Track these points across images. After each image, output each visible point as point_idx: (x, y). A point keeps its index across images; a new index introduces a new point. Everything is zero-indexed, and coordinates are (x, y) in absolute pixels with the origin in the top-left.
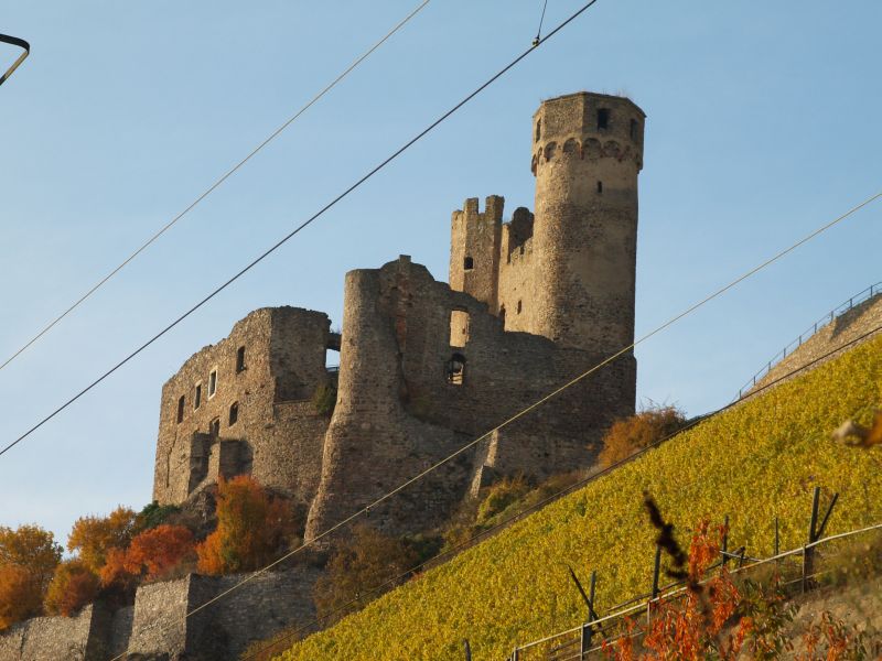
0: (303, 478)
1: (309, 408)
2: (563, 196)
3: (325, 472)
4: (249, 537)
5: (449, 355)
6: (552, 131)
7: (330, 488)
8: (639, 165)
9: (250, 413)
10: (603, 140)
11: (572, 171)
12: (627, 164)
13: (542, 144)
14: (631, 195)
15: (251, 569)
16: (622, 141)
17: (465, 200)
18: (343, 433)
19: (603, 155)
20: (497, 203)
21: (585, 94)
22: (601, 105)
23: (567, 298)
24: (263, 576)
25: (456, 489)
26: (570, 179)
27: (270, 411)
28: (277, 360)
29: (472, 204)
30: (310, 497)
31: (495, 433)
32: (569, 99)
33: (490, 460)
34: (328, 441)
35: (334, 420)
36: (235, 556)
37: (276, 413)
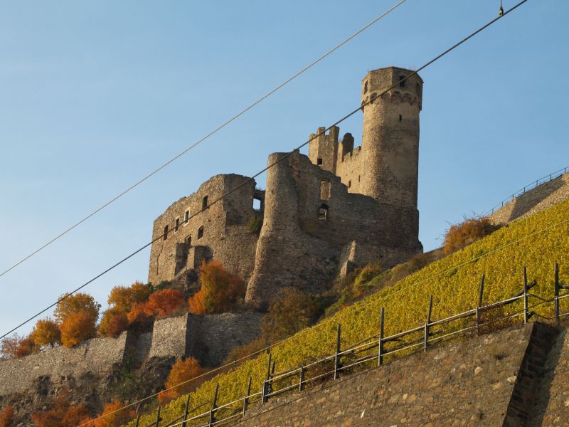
0: (243, 267)
1: (246, 229)
2: (381, 122)
3: (257, 262)
4: (220, 294)
5: (320, 204)
6: (374, 87)
7: (260, 271)
8: (420, 108)
9: (212, 231)
10: (402, 93)
11: (386, 108)
12: (415, 107)
13: (369, 94)
14: (416, 123)
15: (221, 312)
16: (413, 94)
17: (318, 128)
18: (267, 241)
19: (402, 101)
20: (336, 130)
21: (393, 68)
22: (401, 74)
23: (382, 176)
24: (229, 316)
25: (331, 274)
26: (384, 113)
27: (223, 230)
28: (227, 202)
29: (322, 131)
30: (247, 276)
31: (354, 244)
32: (385, 70)
33: (351, 258)
34: (259, 245)
35: (262, 234)
36: (212, 304)
37: (227, 231)
